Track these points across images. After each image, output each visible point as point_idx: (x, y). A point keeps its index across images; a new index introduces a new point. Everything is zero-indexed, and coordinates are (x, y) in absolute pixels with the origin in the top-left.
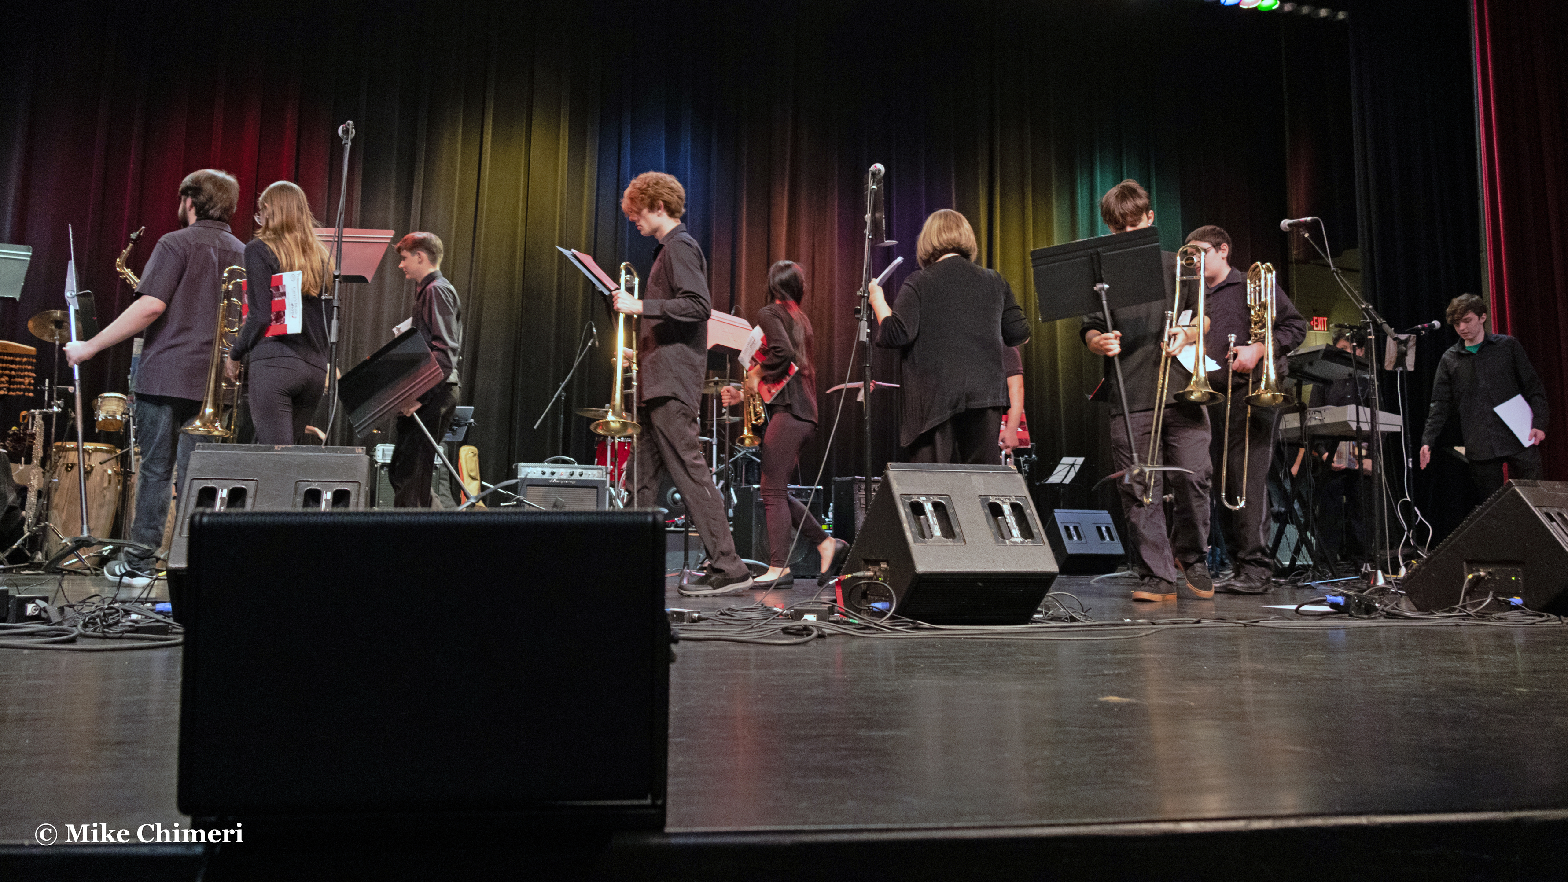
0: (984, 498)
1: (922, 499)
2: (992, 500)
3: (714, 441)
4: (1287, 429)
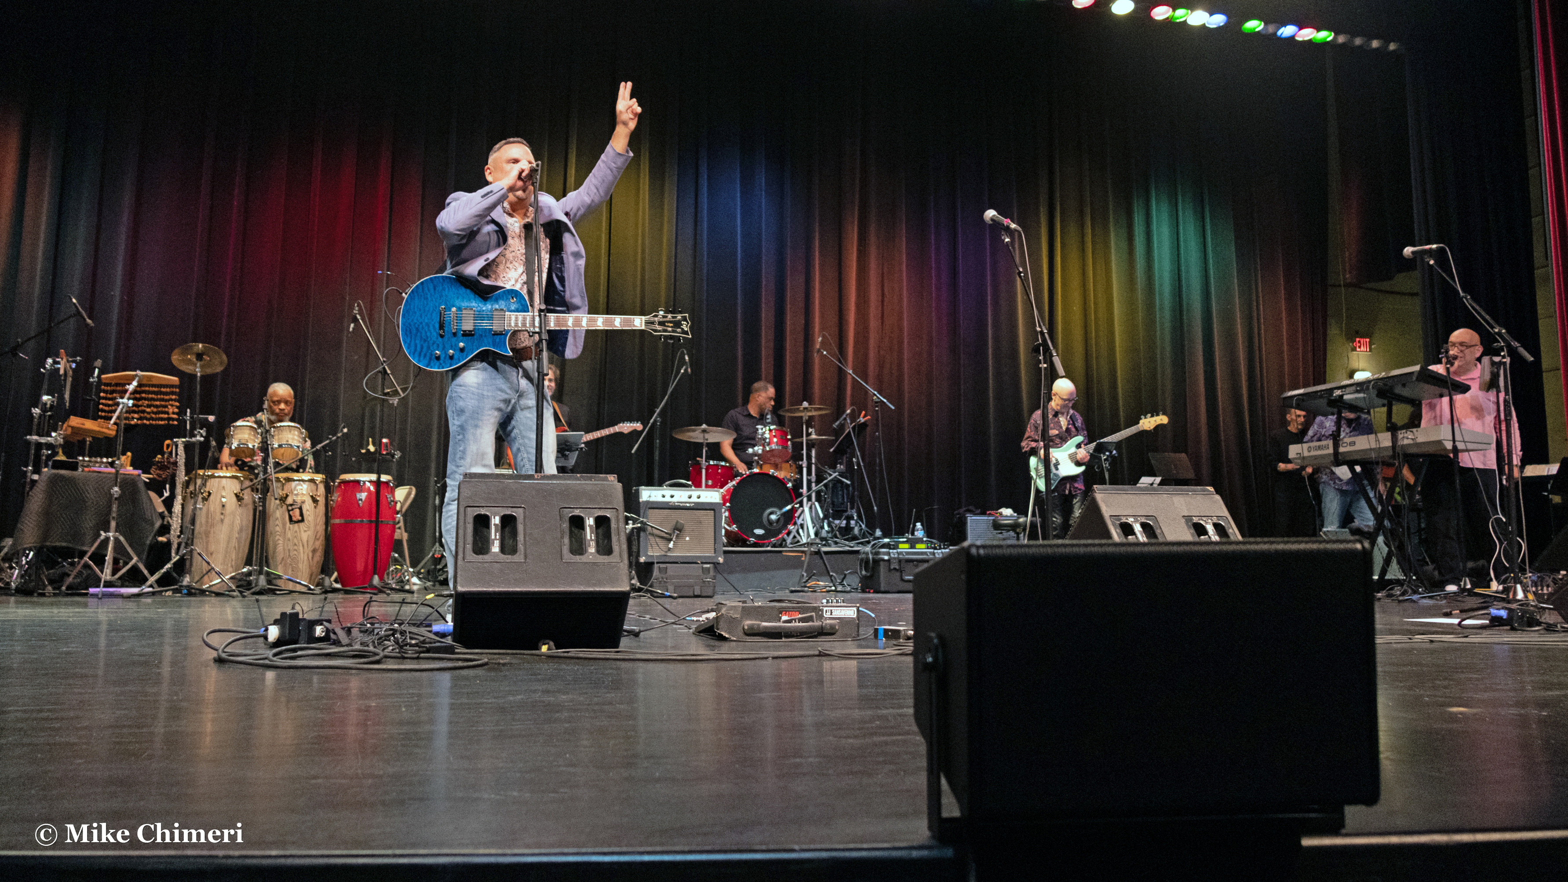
0: (1188, 518)
1: (1130, 520)
2: (1195, 520)
3: (804, 464)
4: (1380, 448)
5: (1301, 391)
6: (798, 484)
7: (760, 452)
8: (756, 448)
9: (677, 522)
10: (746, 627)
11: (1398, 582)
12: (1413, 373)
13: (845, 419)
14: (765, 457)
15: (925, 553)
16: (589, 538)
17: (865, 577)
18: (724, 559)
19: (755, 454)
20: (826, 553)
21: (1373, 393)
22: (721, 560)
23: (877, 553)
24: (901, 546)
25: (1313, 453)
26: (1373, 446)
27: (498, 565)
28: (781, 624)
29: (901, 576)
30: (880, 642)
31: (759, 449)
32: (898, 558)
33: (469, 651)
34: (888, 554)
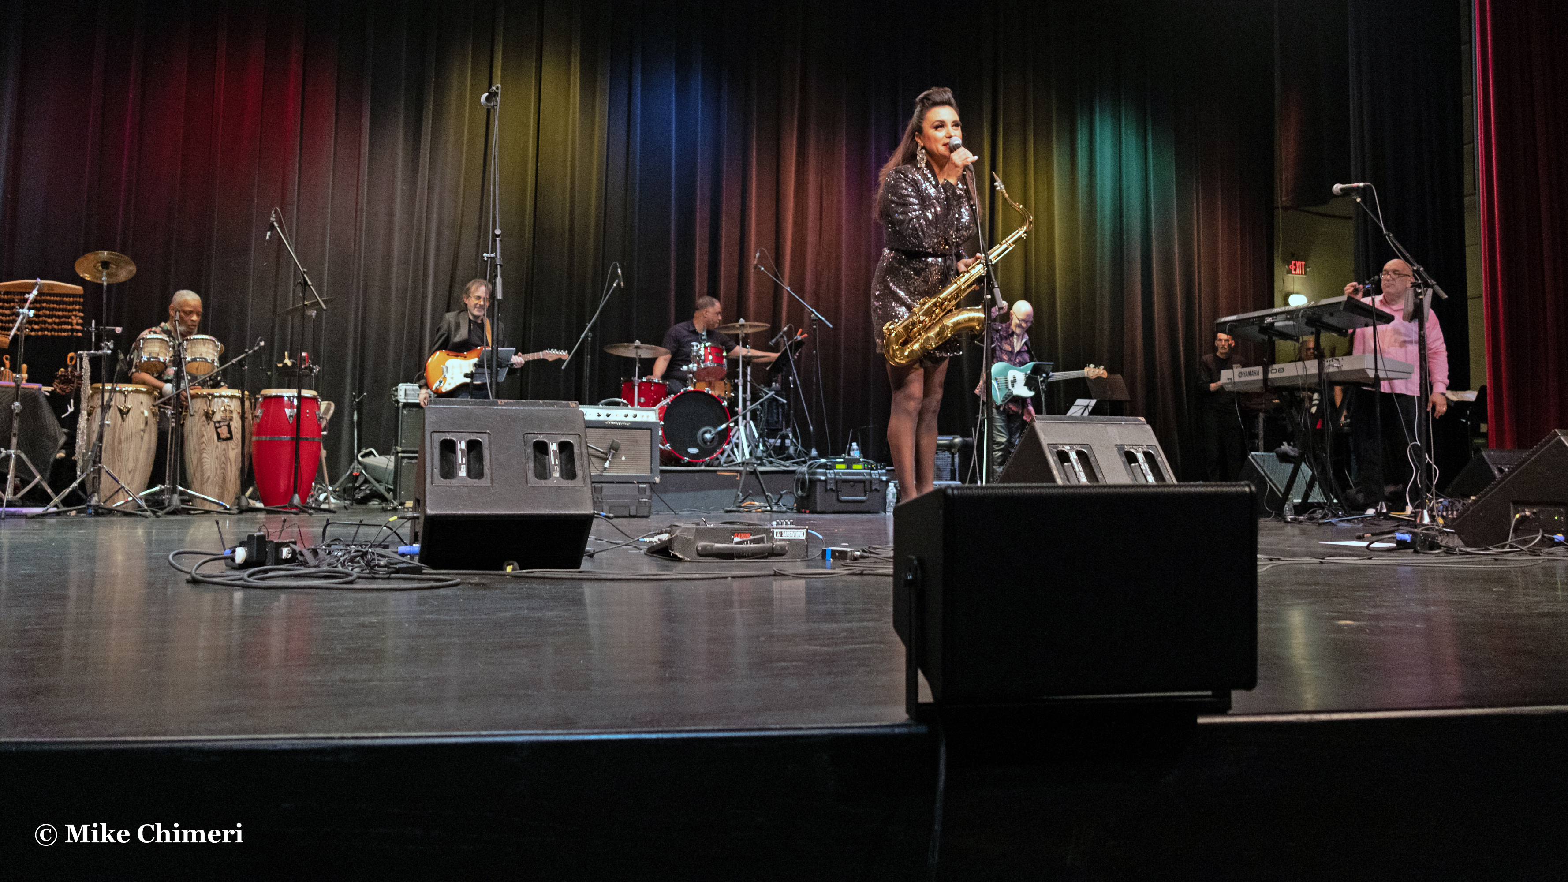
0: (1121, 448)
1: (1067, 449)
2: (1128, 449)
3: (740, 382)
4: (1306, 375)
5: (1234, 318)
6: (733, 402)
7: (695, 369)
8: (691, 366)
9: (613, 441)
10: (700, 549)
11: (1320, 505)
12: (1340, 303)
13: (782, 337)
14: (699, 375)
15: (862, 474)
16: (553, 462)
17: (801, 497)
18: (661, 479)
19: (690, 372)
20: (762, 473)
21: (1302, 321)
22: (657, 480)
23: (814, 474)
24: (838, 466)
25: (1243, 379)
26: (1301, 373)
27: (465, 489)
28: (733, 545)
29: (838, 496)
30: (827, 562)
31: (693, 367)
32: (835, 479)
33: (435, 571)
34: (825, 474)
